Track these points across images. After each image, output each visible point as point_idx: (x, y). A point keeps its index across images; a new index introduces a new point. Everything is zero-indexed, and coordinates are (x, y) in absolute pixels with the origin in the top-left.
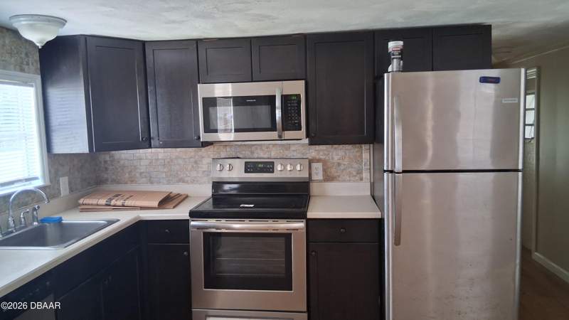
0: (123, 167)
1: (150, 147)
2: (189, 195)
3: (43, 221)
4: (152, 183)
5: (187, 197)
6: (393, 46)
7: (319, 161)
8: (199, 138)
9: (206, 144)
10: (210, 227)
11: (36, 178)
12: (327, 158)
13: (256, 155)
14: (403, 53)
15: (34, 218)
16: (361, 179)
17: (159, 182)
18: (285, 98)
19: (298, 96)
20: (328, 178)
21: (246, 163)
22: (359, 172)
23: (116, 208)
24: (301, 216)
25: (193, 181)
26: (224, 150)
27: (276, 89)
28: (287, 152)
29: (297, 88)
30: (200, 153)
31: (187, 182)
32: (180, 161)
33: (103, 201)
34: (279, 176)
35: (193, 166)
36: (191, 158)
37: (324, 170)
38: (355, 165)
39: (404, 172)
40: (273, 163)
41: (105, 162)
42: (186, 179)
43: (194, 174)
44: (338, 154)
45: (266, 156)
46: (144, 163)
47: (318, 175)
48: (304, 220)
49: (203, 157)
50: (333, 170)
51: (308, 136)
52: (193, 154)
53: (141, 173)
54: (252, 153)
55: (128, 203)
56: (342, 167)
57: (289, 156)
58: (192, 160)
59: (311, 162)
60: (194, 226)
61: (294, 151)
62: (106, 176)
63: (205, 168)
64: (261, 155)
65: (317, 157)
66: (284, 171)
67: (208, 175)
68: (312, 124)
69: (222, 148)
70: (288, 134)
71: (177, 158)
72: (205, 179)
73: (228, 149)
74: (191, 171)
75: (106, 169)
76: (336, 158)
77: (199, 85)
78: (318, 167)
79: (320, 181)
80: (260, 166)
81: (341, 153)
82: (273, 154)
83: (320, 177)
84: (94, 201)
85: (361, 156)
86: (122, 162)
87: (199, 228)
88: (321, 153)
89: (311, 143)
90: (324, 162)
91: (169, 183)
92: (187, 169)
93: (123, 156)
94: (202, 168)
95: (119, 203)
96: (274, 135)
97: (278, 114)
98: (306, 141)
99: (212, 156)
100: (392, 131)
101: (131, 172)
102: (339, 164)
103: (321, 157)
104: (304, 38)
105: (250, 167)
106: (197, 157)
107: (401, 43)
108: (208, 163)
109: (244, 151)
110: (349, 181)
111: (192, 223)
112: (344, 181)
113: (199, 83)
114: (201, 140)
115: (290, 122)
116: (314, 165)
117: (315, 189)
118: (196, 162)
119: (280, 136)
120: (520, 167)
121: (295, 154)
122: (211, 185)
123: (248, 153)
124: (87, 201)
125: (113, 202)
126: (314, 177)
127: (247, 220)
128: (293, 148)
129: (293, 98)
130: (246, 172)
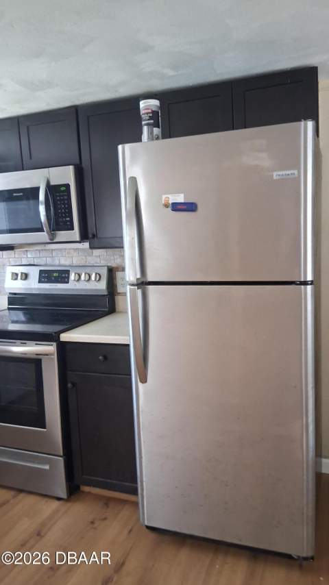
7: (123, 269)
13: (56, 263)
19: (68, 186)
21: (41, 271)
34: (74, 287)
40: (69, 271)
45: (67, 263)
47: (124, 287)
51: (82, 238)
59: (115, 270)
61: (96, 256)
80: (55, 275)
97: (42, 210)
105: (46, 276)
115: (59, 221)
116: (119, 274)
117: (119, 304)
122: (7, 297)
123: (49, 259)
126: (119, 289)
129: (63, 189)
130: (40, 282)
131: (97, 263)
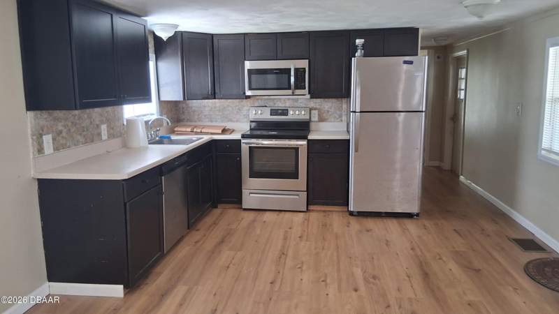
0: (194, 111)
1: (215, 98)
3: (161, 137)
4: (212, 121)
5: (234, 130)
6: (359, 42)
7: (315, 109)
8: (245, 93)
9: (248, 97)
10: (253, 144)
11: (153, 114)
12: (321, 107)
13: (276, 105)
14: (363, 46)
15: (157, 136)
16: (342, 121)
17: (216, 121)
18: (297, 70)
19: (305, 69)
20: (321, 120)
21: (271, 110)
22: (341, 116)
23: (197, 133)
24: (305, 138)
25: (237, 121)
26: (257, 102)
27: (292, 65)
28: (295, 103)
29: (303, 64)
30: (242, 103)
31: (234, 122)
32: (230, 108)
33: (189, 130)
34: (291, 118)
35: (237, 112)
36: (236, 106)
37: (319, 115)
38: (338, 112)
39: (361, 112)
41: (183, 108)
42: (235, 120)
43: (238, 116)
44: (328, 105)
45: (283, 105)
46: (207, 109)
47: (315, 117)
48: (306, 140)
49: (244, 106)
50: (324, 115)
51: (309, 93)
52: (238, 104)
53: (205, 116)
54: (274, 104)
55: (204, 130)
56: (330, 113)
57: (297, 105)
58: (237, 108)
59: (311, 110)
62: (183, 117)
63: (245, 112)
64: (280, 105)
65: (315, 107)
66: (294, 115)
67: (247, 117)
68: (312, 86)
69: (256, 100)
70: (298, 92)
71: (228, 106)
72: (246, 120)
73: (260, 101)
74: (236, 114)
75: (183, 112)
76: (326, 107)
77: (245, 62)
78: (315, 113)
79: (316, 122)
80: (280, 111)
81: (330, 104)
82: (287, 105)
83: (316, 119)
84: (184, 129)
85: (342, 107)
86: (193, 108)
87: (246, 143)
88: (317, 104)
89: (311, 98)
90: (319, 110)
91: (222, 121)
92: (233, 113)
93: (194, 105)
94: (243, 113)
95: (199, 130)
96: (290, 92)
97: (292, 79)
98: (308, 96)
99: (251, 105)
100: (356, 91)
101: (199, 115)
102: (328, 111)
104: (309, 35)
105: (274, 112)
106: (240, 106)
107: (363, 40)
108: (247, 110)
109: (269, 102)
110: (334, 121)
111: (243, 141)
112: (331, 122)
113: (246, 60)
114: (246, 95)
115: (299, 85)
116: (313, 112)
117: (313, 126)
118: (239, 109)
119: (293, 93)
120: (424, 110)
121: (301, 104)
122: (249, 123)
123: (271, 104)
124: (180, 129)
125: (195, 130)
126: (313, 119)
128: (300, 101)
129: (302, 70)
130: (271, 115)
131: (299, 106)
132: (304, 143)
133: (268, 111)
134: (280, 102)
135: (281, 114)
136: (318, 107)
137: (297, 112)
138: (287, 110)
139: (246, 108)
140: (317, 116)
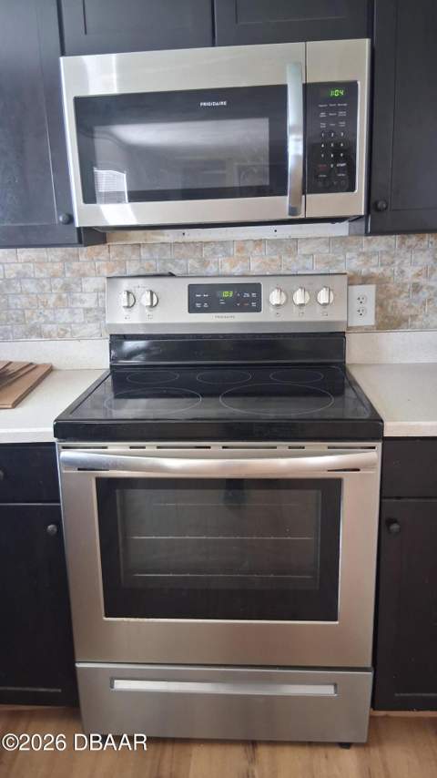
2: (55, 365)
5: (51, 370)
7: (365, 280)
8: (70, 219)
10: (116, 466)
12: (388, 273)
13: (212, 269)
18: (314, 95)
19: (351, 87)
20: (388, 321)
21: (191, 288)
25: (62, 335)
26: (134, 257)
27: (289, 67)
28: (288, 260)
31: (49, 336)
32: (30, 286)
34: (275, 319)
35: (60, 298)
36: (54, 276)
37: (380, 304)
42: (47, 328)
43: (64, 316)
45: (237, 270)
47: (364, 314)
48: (379, 445)
49: (84, 275)
50: (401, 302)
51: (368, 208)
52: (58, 267)
54: (204, 263)
56: (424, 295)
57: (295, 269)
58: (58, 282)
59: (351, 283)
60: (70, 463)
63: (90, 301)
64: (226, 268)
65: (364, 271)
66: (287, 308)
67: (97, 319)
69: (128, 251)
70: (319, 203)
72: (92, 328)
73: (144, 253)
74: (55, 308)
76: (410, 272)
77: (62, 59)
78: (364, 296)
79: (367, 330)
80: (226, 294)
81: (424, 259)
82: (255, 266)
83: (369, 319)
87: (84, 467)
88: (374, 261)
90: (381, 283)
92: (45, 305)
94: (82, 301)
96: (278, 205)
99: (105, 272)
102: (417, 288)
103: (374, 270)
105: (202, 298)
106: (68, 275)
108: (96, 291)
109: (183, 256)
111: (65, 455)
113: (63, 53)
114: (77, 225)
115: (327, 170)
116: (357, 291)
118: (67, 288)
119: (293, 211)
121: (309, 263)
122: (107, 342)
123: (192, 264)
126: (356, 322)
127: (216, 446)
128: (303, 249)
129: (337, 93)
130: (192, 309)
131: (304, 268)
132: (371, 456)
133: (177, 293)
134: (228, 255)
135: (231, 306)
136: (376, 271)
137: (299, 297)
138: (257, 288)
139: (92, 283)
140: (370, 307)
